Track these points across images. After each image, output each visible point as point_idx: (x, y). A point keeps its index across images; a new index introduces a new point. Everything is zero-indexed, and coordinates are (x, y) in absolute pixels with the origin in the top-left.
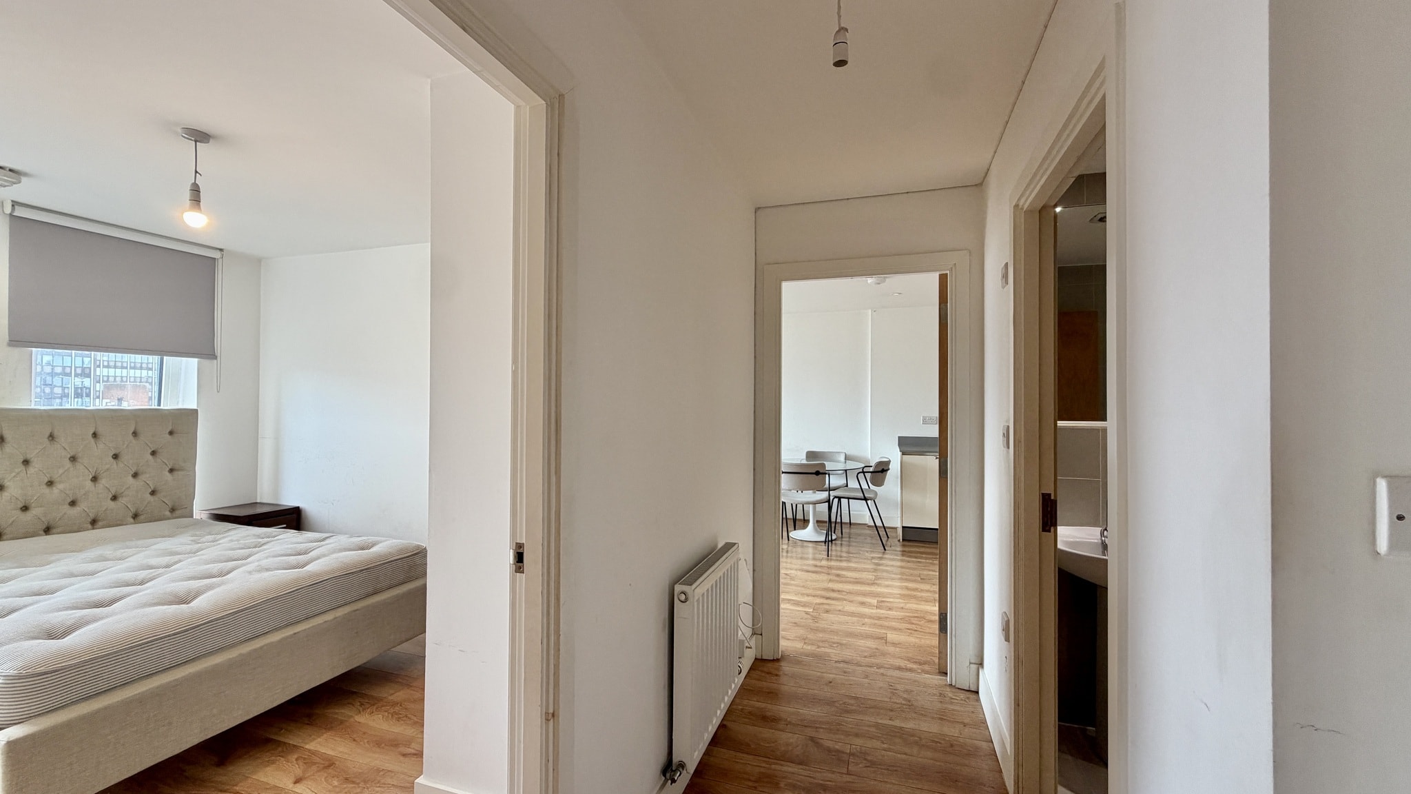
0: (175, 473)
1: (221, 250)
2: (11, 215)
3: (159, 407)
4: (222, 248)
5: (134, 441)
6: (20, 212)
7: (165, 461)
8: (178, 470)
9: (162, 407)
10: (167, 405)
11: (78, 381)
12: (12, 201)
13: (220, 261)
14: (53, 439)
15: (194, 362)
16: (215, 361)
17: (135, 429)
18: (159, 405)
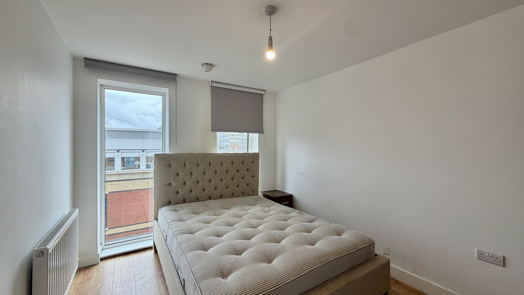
0: (254, 178)
1: (265, 91)
2: (211, 86)
3: (248, 152)
4: (265, 90)
5: (242, 165)
6: (214, 85)
7: (251, 173)
8: (254, 176)
9: (249, 152)
10: (250, 152)
11: (226, 143)
12: (211, 81)
13: (264, 95)
14: (222, 164)
15: (257, 134)
16: (263, 134)
17: (242, 161)
18: (248, 151)
